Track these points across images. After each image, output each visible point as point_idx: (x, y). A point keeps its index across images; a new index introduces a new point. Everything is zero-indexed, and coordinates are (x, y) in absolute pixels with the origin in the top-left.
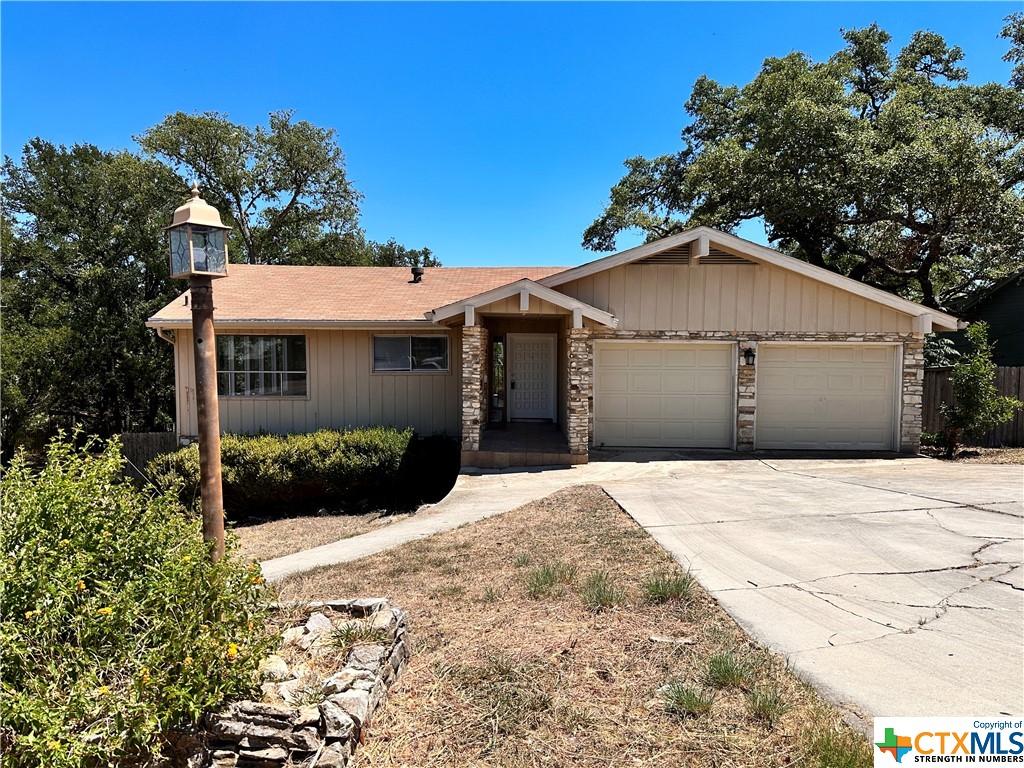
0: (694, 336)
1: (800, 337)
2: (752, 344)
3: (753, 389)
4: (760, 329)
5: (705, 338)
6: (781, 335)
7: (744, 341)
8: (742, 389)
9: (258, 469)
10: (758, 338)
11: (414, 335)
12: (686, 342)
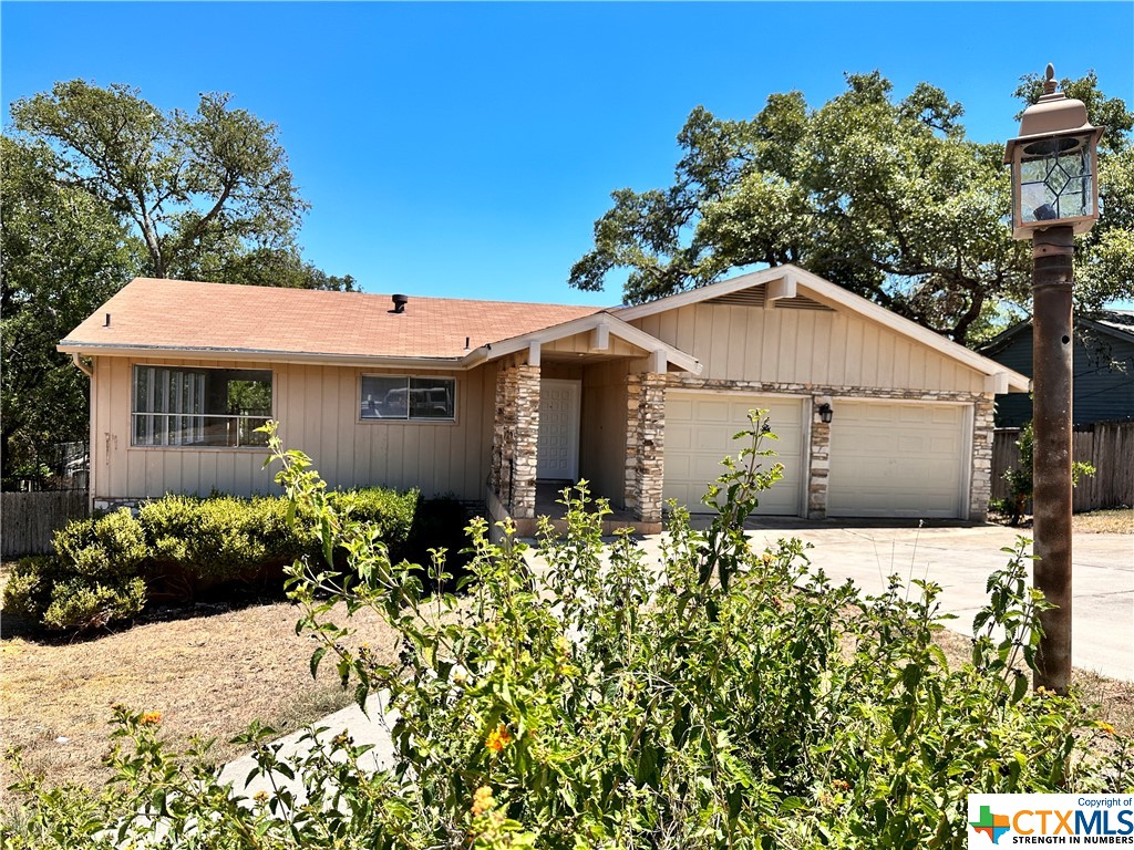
0: (767, 388)
1: (876, 393)
2: (827, 399)
3: (826, 450)
4: (836, 383)
5: (779, 391)
6: (856, 390)
7: (819, 395)
8: (815, 449)
9: (219, 543)
10: (833, 393)
11: (414, 376)
12: (757, 394)
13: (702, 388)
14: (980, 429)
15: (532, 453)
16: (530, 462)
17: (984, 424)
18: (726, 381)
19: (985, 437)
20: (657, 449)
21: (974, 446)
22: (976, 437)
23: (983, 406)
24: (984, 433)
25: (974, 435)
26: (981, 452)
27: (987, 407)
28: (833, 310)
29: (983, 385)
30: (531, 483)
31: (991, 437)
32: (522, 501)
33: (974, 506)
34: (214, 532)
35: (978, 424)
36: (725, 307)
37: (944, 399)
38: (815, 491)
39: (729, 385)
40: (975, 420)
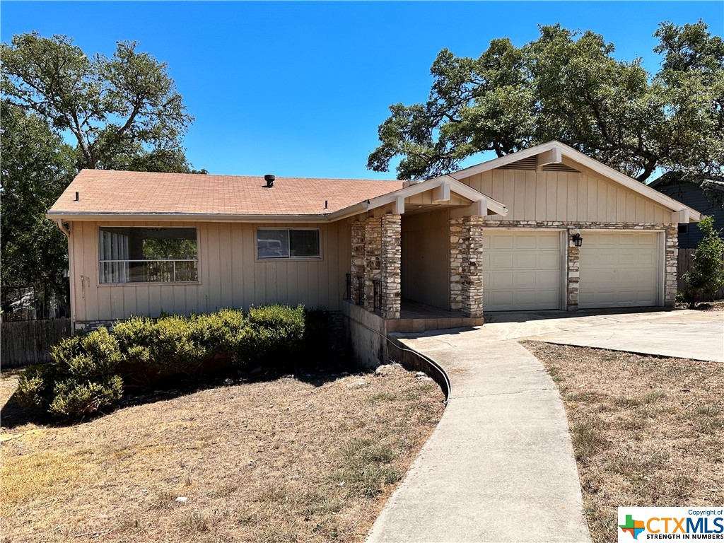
0: (539, 225)
1: (606, 226)
2: (577, 231)
3: (577, 264)
4: (582, 220)
5: (547, 226)
6: (594, 224)
7: (572, 229)
8: (571, 264)
10: (580, 227)
11: (292, 228)
12: (533, 230)
13: (498, 226)
14: (670, 247)
15: (397, 274)
16: (396, 280)
17: (672, 244)
18: (514, 221)
19: (673, 252)
20: (479, 268)
21: (666, 258)
22: (667, 252)
23: (671, 232)
24: (672, 249)
25: (666, 251)
26: (671, 262)
27: (674, 232)
28: (579, 172)
29: (671, 218)
30: (397, 295)
31: (676, 251)
32: (392, 307)
33: (667, 297)
34: (169, 341)
35: (668, 244)
36: (511, 171)
37: (647, 228)
38: (572, 292)
39: (516, 224)
40: (667, 241)
